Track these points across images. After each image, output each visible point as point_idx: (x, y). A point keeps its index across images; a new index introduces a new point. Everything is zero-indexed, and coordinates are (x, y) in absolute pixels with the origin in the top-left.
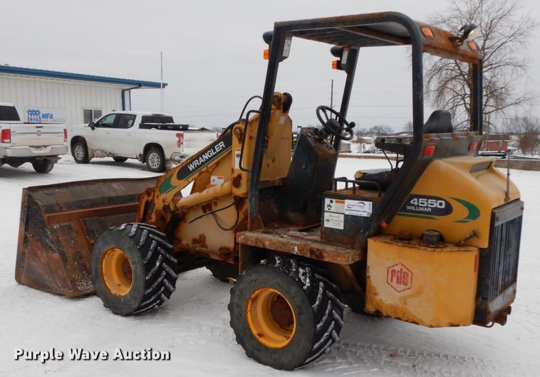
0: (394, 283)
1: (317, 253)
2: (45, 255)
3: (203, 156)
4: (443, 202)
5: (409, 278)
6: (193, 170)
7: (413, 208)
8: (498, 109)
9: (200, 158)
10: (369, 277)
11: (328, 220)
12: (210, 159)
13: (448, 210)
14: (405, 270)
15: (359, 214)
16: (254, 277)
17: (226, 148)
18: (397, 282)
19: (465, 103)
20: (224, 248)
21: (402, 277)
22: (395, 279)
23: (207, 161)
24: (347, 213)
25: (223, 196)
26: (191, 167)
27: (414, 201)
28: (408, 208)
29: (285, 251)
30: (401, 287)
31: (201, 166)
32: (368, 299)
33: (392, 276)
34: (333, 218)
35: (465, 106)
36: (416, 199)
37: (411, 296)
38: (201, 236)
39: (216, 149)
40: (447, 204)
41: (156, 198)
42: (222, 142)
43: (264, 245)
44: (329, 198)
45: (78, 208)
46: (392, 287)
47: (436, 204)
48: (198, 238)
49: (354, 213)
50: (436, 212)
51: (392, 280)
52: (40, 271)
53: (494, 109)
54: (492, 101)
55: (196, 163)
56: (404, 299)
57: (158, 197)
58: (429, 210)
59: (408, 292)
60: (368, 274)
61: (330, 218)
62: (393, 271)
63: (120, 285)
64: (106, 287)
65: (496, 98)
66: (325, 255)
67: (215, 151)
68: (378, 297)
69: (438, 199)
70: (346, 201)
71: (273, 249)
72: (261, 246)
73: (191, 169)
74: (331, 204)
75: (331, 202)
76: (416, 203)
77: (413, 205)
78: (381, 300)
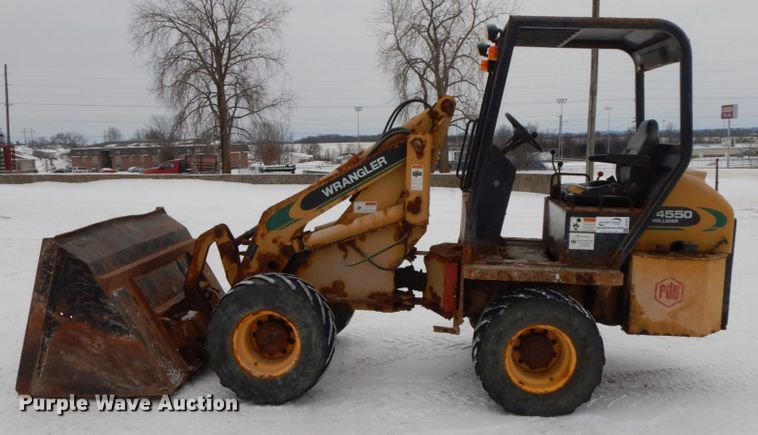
0: (664, 299)
1: (586, 277)
2: (100, 340)
3: (350, 176)
4: (690, 212)
5: (680, 291)
6: (331, 196)
7: (659, 221)
8: (253, 112)
9: (344, 179)
10: (634, 296)
11: (574, 242)
12: (361, 180)
13: (696, 219)
14: (675, 284)
15: (613, 231)
16: (519, 314)
17: (387, 166)
18: (667, 297)
19: (211, 105)
20: (378, 294)
21: (671, 291)
22: (664, 294)
23: (356, 182)
24: (598, 231)
25: (383, 227)
26: (327, 192)
27: (660, 214)
28: (654, 221)
29: (541, 280)
30: (672, 301)
31: (344, 189)
32: (633, 320)
33: (661, 291)
34: (581, 239)
35: (212, 108)
36: (662, 212)
37: (680, 309)
38: (335, 283)
39: (373, 167)
40: (695, 214)
41: (259, 238)
42: (383, 158)
43: (510, 276)
44: (575, 216)
45: (124, 263)
46: (661, 303)
47: (683, 215)
48: (330, 286)
49: (607, 231)
50: (684, 222)
51: (660, 296)
52: (87, 368)
53: (246, 112)
54: (243, 102)
55: (337, 186)
56: (674, 315)
57: (263, 235)
58: (677, 221)
59: (679, 305)
60: (632, 294)
61: (576, 239)
62: (663, 286)
63: (256, 364)
64: (243, 369)
65: (249, 98)
66: (596, 278)
67: (369, 168)
68: (644, 316)
69: (684, 209)
70: (598, 218)
71: (525, 280)
72: (506, 278)
73: (327, 195)
74: (579, 224)
75: (579, 220)
76: (662, 216)
77: (659, 217)
78: (647, 318)
